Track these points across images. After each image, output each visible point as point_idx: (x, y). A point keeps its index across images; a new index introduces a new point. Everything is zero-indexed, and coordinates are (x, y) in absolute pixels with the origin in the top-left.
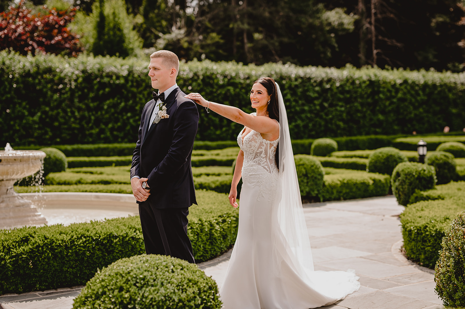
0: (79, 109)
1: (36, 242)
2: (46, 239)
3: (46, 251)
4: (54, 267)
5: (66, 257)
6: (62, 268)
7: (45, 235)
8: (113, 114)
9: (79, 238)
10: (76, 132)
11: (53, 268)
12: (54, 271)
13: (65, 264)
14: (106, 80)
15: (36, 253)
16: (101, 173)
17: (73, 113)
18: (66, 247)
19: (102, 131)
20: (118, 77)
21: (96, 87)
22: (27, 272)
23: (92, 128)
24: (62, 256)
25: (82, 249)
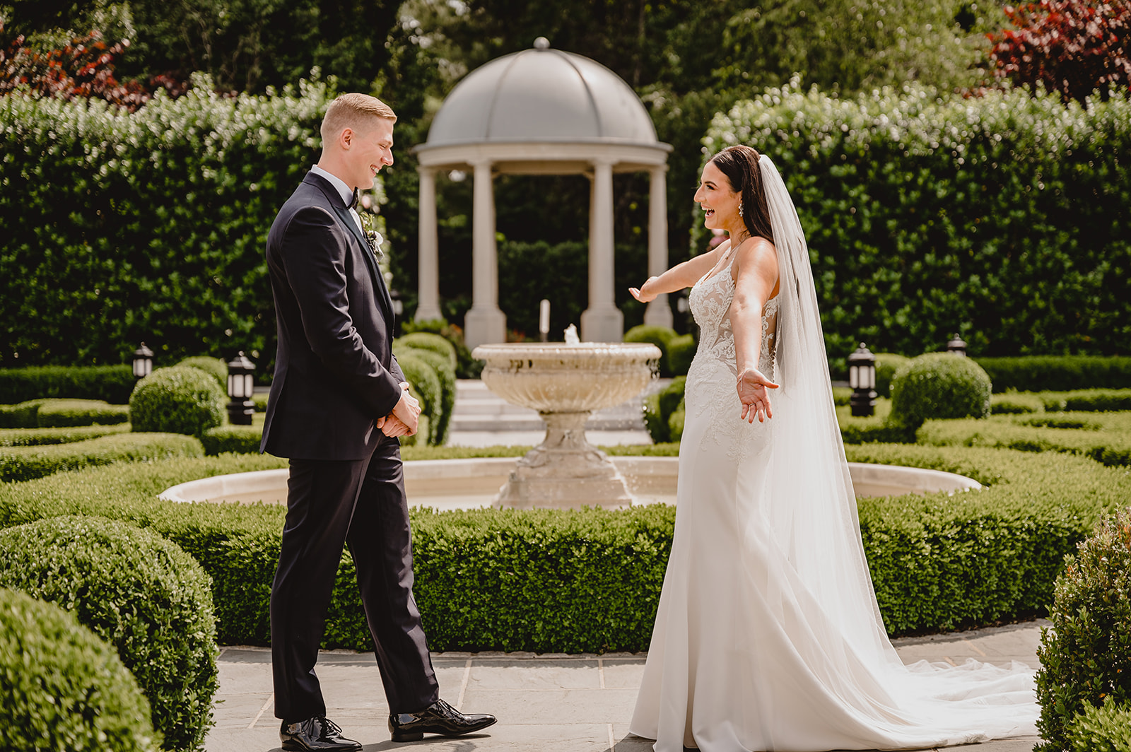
24: (446, 574)
25: (492, 563)
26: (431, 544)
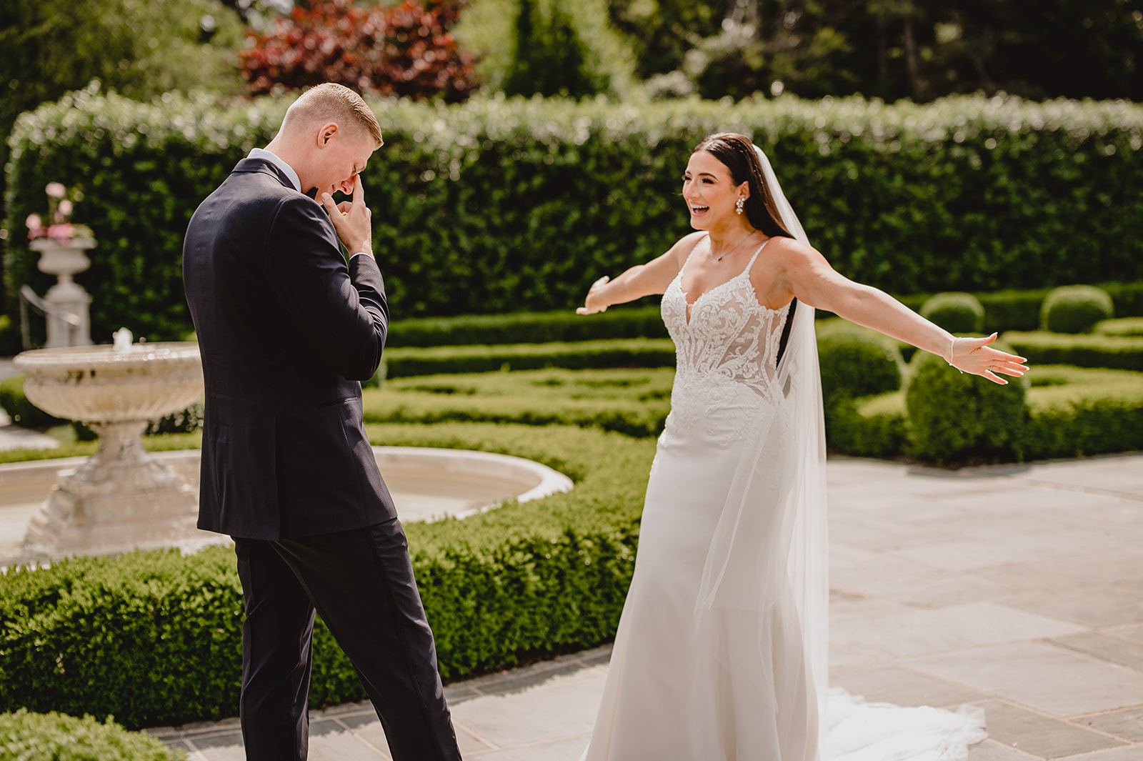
0: (471, 231)
1: (75, 603)
2: (103, 592)
3: (99, 629)
4: (125, 670)
5: (157, 645)
6: (146, 673)
7: (101, 585)
8: (553, 240)
9: (194, 592)
10: (463, 285)
11: (122, 674)
12: (126, 683)
13: (156, 663)
14: (535, 156)
15: (73, 635)
16: (471, 392)
17: (454, 239)
18: (159, 619)
19: (527, 283)
20: (563, 149)
21: (509, 175)
22: (49, 686)
23: (501, 276)
24: (145, 642)
25: (202, 622)
26: (123, 607)
